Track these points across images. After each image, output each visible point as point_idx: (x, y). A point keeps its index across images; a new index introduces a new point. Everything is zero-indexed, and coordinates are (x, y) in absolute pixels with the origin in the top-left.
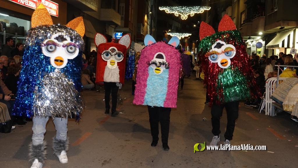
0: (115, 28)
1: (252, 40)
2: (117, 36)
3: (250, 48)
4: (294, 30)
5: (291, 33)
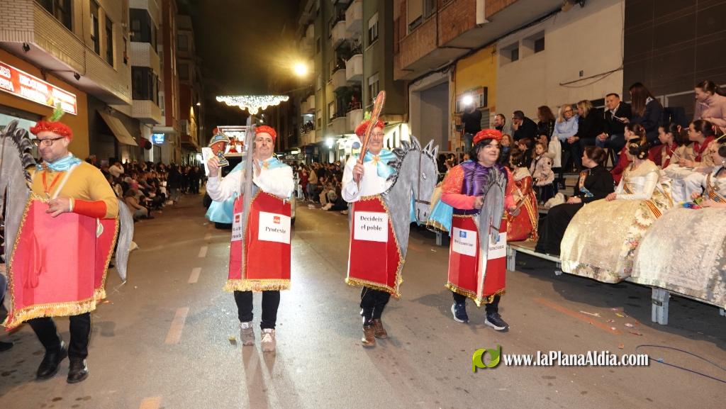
0: (152, 128)
1: (345, 139)
2: (156, 140)
3: (343, 150)
4: (400, 127)
5: (396, 129)
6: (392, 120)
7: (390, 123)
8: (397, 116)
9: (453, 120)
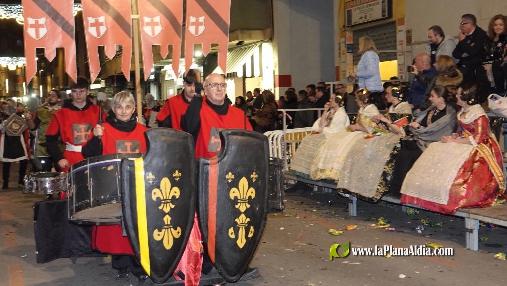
3: (172, 81)
4: (260, 46)
5: (255, 50)
6: (250, 37)
7: (246, 42)
8: (256, 31)
9: (343, 35)
